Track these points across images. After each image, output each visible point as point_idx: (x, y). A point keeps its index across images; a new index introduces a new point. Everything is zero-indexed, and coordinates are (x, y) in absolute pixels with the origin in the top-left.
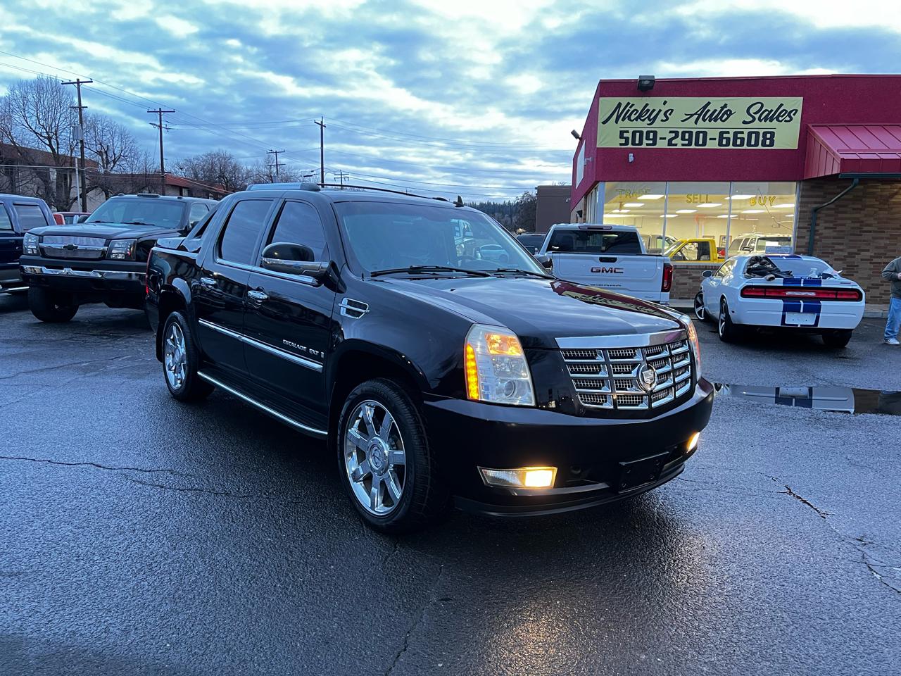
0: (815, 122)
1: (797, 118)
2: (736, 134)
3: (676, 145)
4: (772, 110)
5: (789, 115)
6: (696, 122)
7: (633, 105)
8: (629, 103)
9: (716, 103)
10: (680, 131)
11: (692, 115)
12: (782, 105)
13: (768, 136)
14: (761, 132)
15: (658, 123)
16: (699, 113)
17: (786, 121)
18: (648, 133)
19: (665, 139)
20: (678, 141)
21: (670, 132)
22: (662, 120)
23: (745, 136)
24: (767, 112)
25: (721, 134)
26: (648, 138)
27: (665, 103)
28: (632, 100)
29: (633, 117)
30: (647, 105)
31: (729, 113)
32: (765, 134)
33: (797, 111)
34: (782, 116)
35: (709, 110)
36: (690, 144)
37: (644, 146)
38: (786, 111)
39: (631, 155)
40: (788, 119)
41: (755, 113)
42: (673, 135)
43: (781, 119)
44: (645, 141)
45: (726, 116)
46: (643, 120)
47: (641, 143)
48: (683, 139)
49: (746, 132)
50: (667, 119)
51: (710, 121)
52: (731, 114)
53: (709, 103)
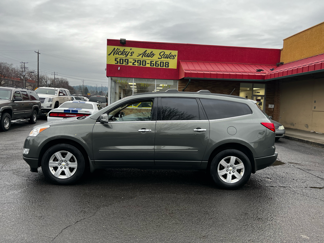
0: (182, 60)
1: (176, 58)
2: (156, 62)
3: (135, 65)
4: (168, 55)
5: (173, 57)
6: (142, 57)
7: (119, 49)
8: (118, 48)
9: (149, 51)
10: (137, 60)
11: (141, 54)
12: (171, 53)
13: (167, 64)
14: (165, 62)
15: (128, 56)
16: (143, 54)
17: (172, 59)
18: (125, 60)
19: (131, 62)
20: (136, 63)
21: (133, 60)
22: (130, 56)
23: (159, 63)
24: (166, 55)
25: (151, 62)
26: (125, 62)
27: (131, 49)
28: (119, 47)
29: (120, 54)
30: (124, 49)
31: (153, 55)
32: (166, 63)
33: (176, 55)
34: (171, 57)
35: (146, 53)
36: (140, 65)
37: (124, 64)
38: (172, 55)
39: (119, 67)
40: (173, 58)
41: (162, 55)
42: (134, 61)
43: (171, 58)
44: (124, 63)
45: (152, 56)
46: (123, 55)
47: (123, 63)
48: (138, 63)
49: (159, 62)
50: (132, 55)
51: (147, 57)
52: (154, 55)
53: (146, 51)
